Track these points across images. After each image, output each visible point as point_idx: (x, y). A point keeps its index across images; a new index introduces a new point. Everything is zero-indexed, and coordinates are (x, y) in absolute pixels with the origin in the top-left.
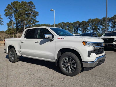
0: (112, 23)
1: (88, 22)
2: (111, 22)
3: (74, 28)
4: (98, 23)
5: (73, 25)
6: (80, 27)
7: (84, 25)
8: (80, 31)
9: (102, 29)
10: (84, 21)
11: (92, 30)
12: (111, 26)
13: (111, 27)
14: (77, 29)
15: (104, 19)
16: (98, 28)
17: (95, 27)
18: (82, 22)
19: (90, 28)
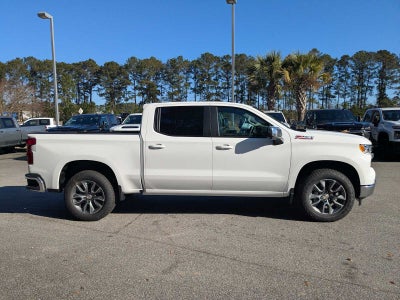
0: (195, 77)
1: (127, 67)
2: (193, 75)
3: (78, 85)
4: (157, 74)
5: (71, 70)
6: (98, 82)
7: (113, 78)
8: (101, 95)
9: (168, 93)
10: (112, 63)
11: (139, 95)
12: (193, 86)
13: (194, 90)
14: (88, 88)
15: (174, 64)
16: (159, 89)
17: (150, 86)
18: (108, 64)
19: (135, 88)
